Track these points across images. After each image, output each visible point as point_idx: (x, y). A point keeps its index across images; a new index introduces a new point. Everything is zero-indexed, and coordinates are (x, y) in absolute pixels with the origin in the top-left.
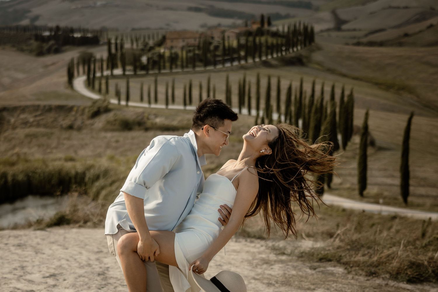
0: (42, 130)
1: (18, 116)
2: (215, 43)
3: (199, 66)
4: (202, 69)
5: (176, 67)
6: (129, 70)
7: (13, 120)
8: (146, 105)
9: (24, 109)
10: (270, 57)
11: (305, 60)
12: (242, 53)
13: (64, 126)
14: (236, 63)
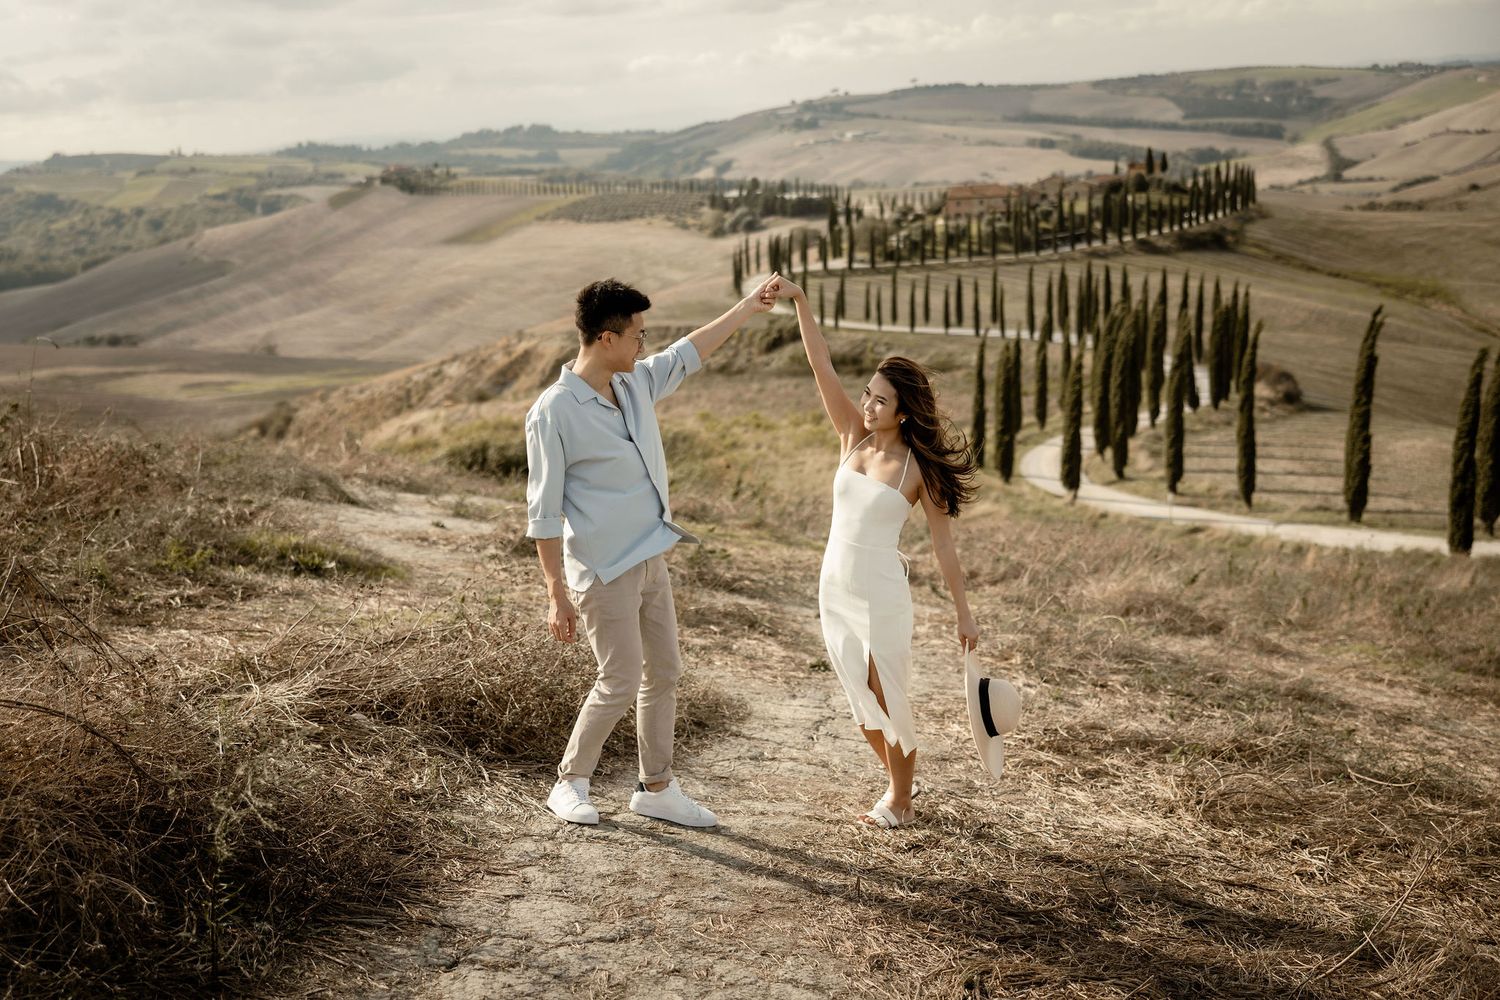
2: (1045, 206)
3: (1005, 252)
4: (1012, 257)
5: (958, 255)
6: (862, 261)
8: (873, 326)
10: (1154, 233)
11: (1229, 238)
12: (1098, 225)
14: (1082, 246)
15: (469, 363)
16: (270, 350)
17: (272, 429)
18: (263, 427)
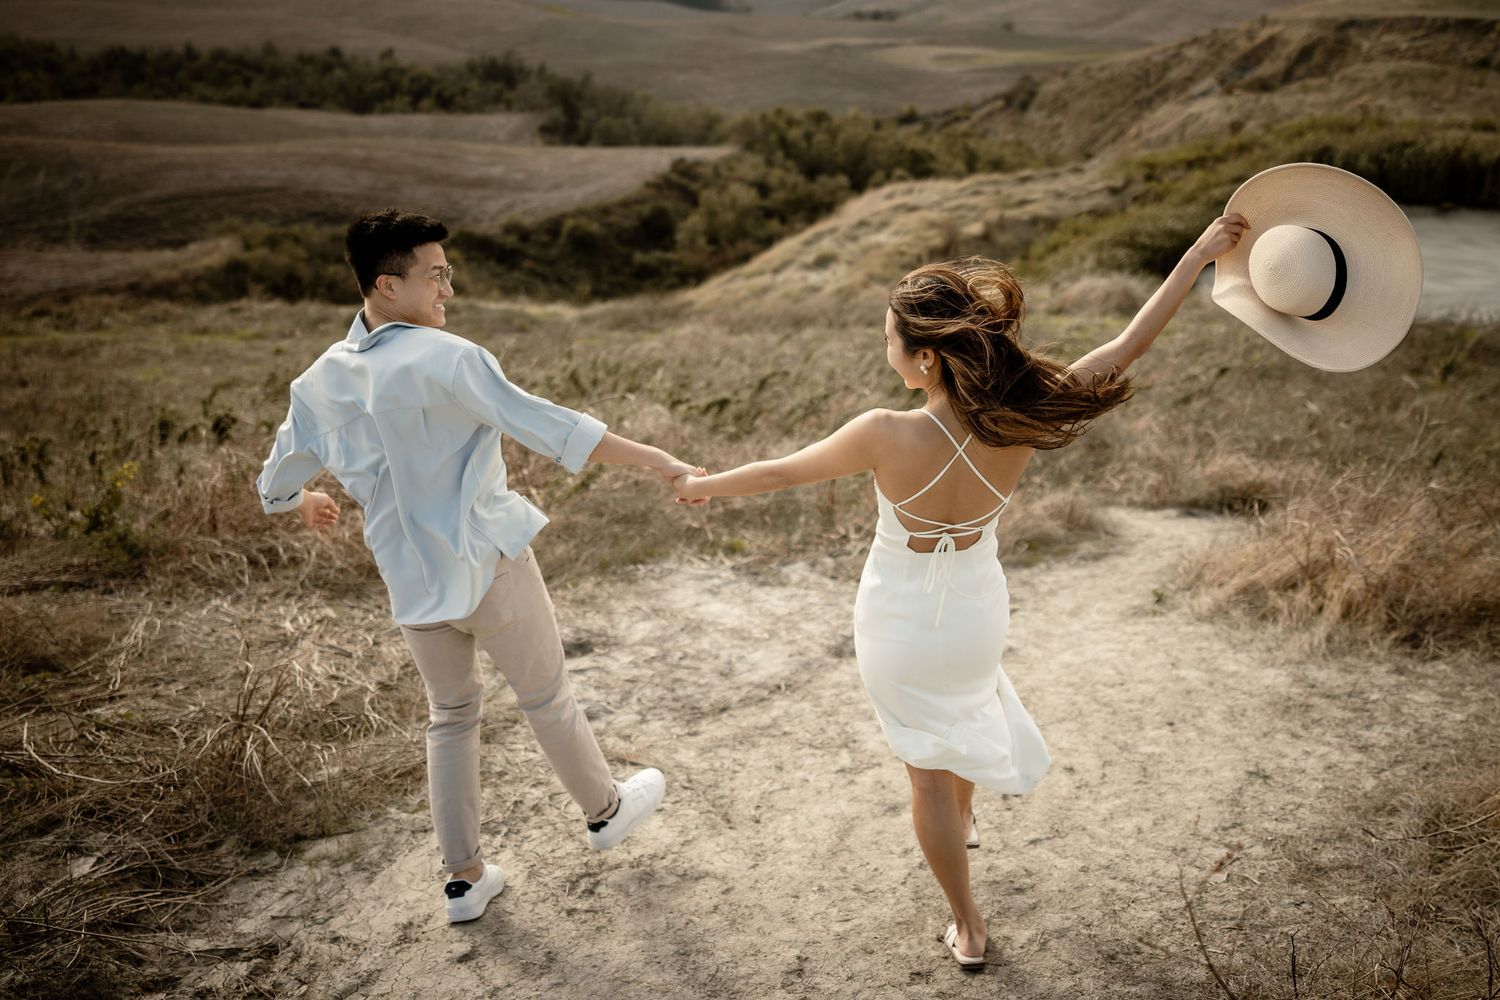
0: (1423, 65)
1: (1379, 37)
7: (1366, 45)
9: (1391, 25)
13: (1470, 60)
15: (1209, 47)
16: (1008, 27)
17: (1017, 101)
18: (1008, 99)
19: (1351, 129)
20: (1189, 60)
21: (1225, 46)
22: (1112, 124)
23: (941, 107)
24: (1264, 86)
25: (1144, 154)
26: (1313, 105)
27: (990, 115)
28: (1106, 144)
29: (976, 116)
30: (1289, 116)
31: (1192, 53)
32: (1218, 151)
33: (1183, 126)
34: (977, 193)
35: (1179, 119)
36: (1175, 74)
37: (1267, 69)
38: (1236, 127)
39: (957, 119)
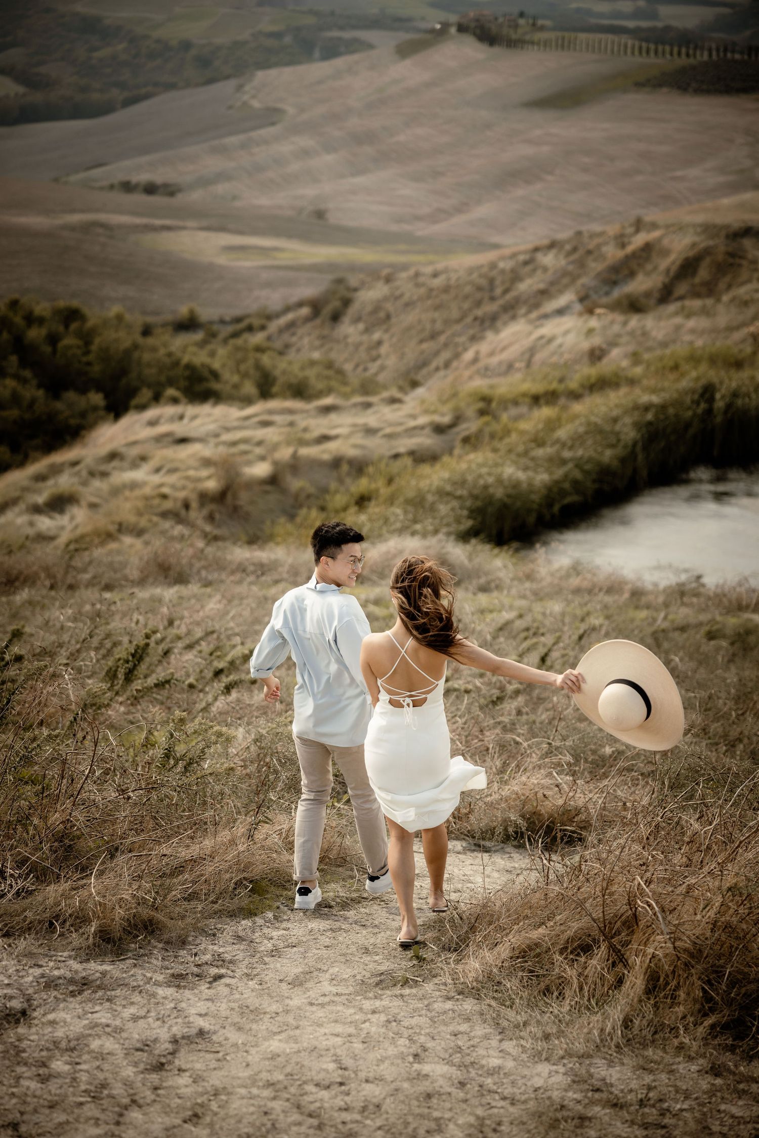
15: (569, 254)
16: (320, 214)
17: (327, 310)
18: (316, 306)
19: (738, 364)
20: (545, 269)
21: (589, 252)
22: (446, 345)
23: (229, 313)
24: (634, 306)
25: (479, 384)
26: (693, 331)
27: (291, 325)
28: (437, 369)
29: (274, 326)
30: (664, 345)
31: (548, 259)
32: (573, 385)
33: (532, 351)
34: (266, 424)
35: (527, 342)
36: (524, 287)
37: (640, 284)
38: (596, 355)
39: (250, 329)
